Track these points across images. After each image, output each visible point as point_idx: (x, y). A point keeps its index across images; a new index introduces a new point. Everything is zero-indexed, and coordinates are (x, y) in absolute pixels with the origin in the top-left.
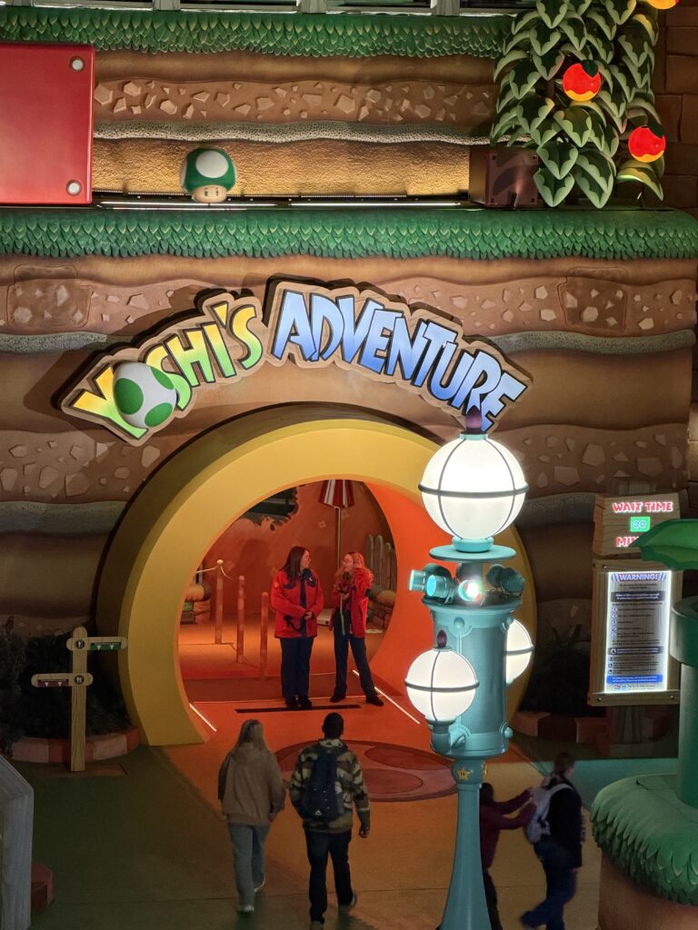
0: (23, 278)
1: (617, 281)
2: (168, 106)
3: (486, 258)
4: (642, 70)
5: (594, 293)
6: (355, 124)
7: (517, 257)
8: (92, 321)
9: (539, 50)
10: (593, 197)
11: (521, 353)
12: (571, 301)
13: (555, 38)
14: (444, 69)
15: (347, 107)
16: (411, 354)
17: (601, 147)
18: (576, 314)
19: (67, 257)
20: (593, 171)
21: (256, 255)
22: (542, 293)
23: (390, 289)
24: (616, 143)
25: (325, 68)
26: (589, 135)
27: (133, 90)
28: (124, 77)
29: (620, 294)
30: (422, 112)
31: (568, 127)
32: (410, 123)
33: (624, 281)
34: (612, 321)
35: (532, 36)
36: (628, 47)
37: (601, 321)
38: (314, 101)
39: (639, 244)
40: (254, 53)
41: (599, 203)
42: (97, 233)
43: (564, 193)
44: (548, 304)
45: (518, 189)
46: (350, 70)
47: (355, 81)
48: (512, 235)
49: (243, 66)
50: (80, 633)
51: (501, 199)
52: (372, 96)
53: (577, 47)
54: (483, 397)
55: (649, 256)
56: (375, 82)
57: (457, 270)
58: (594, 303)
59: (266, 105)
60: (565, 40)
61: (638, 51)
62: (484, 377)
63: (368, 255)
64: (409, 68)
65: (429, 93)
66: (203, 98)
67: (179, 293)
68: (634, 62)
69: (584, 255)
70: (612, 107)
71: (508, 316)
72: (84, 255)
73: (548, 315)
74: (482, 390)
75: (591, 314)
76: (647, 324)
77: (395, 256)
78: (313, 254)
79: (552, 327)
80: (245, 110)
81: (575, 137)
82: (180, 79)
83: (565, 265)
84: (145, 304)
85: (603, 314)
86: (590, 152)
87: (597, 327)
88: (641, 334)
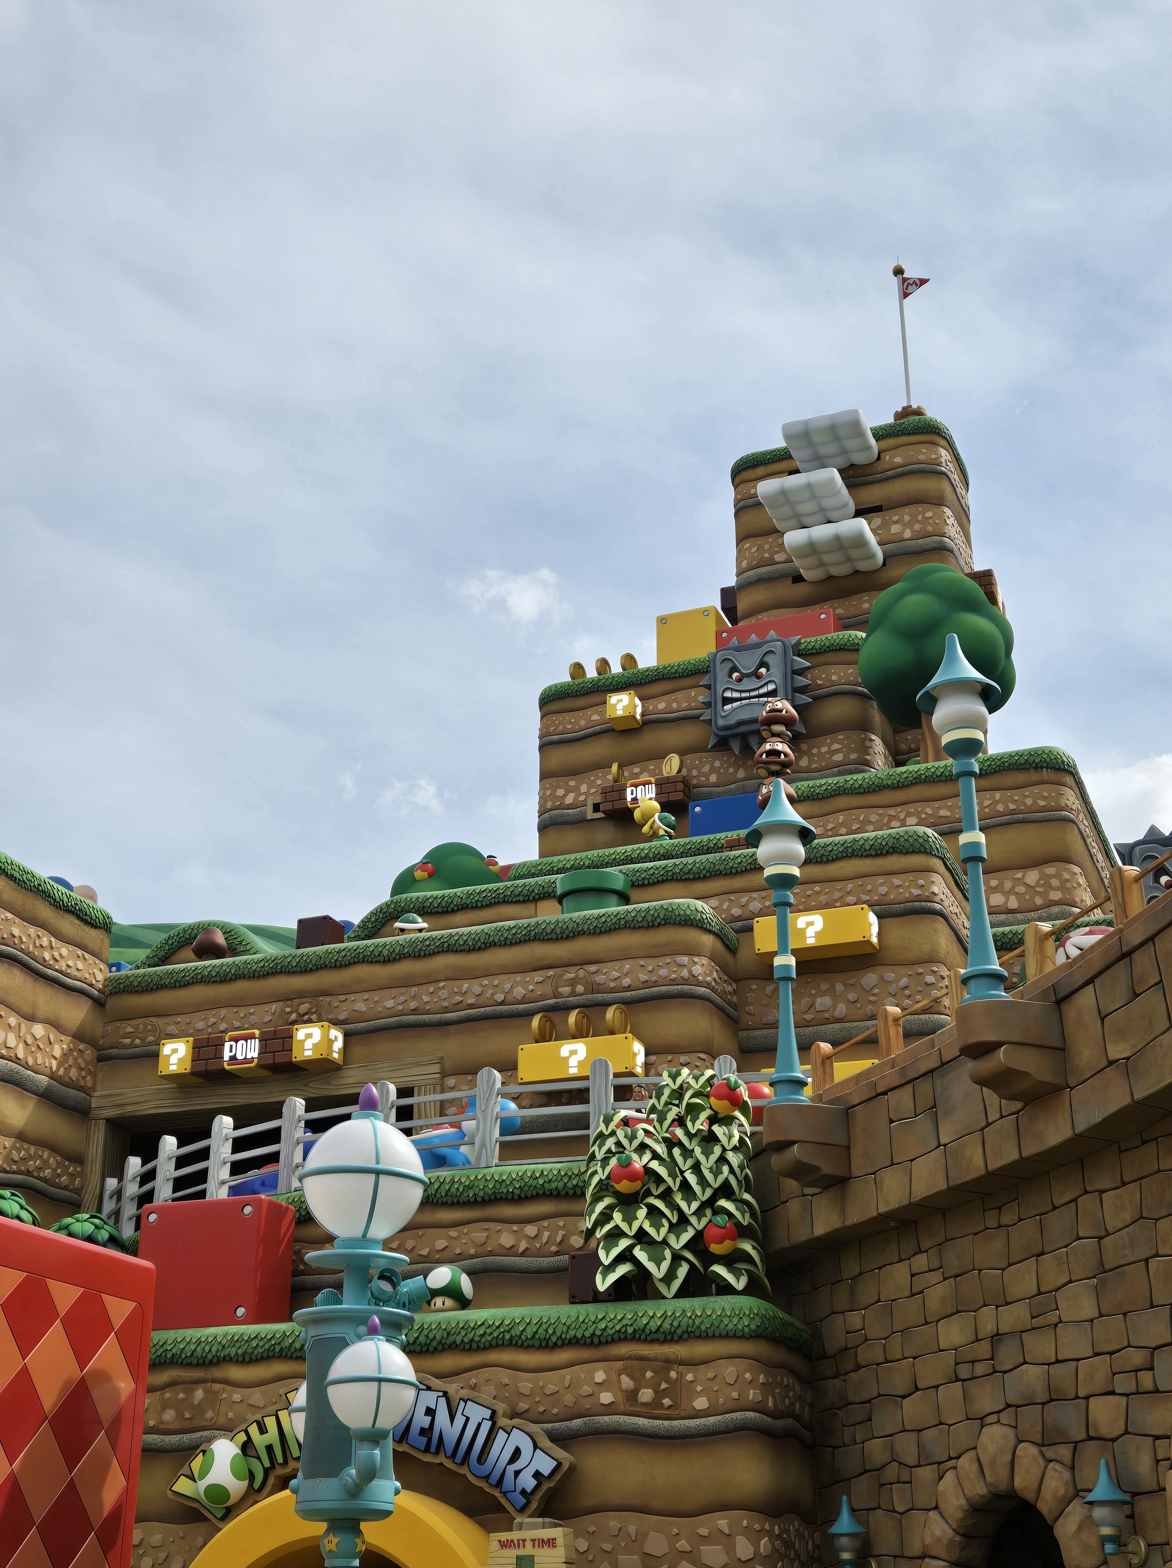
1: (669, 1362)
5: (649, 1374)
10: (660, 1286)
12: (627, 1382)
16: (451, 1433)
18: (632, 1395)
22: (600, 1377)
29: (673, 1374)
31: (620, 1219)
34: (667, 1402)
36: (696, 1152)
37: (656, 1403)
41: (668, 1292)
43: (613, 1278)
44: (606, 1386)
54: (517, 1473)
58: (649, 1384)
62: (517, 1453)
68: (703, 1163)
69: (636, 1338)
73: (606, 1398)
74: (517, 1466)
75: (646, 1395)
76: (701, 1403)
79: (611, 1410)
81: (624, 1226)
83: (624, 1349)
85: (659, 1395)
86: (641, 1236)
87: (651, 1410)
88: (697, 1415)
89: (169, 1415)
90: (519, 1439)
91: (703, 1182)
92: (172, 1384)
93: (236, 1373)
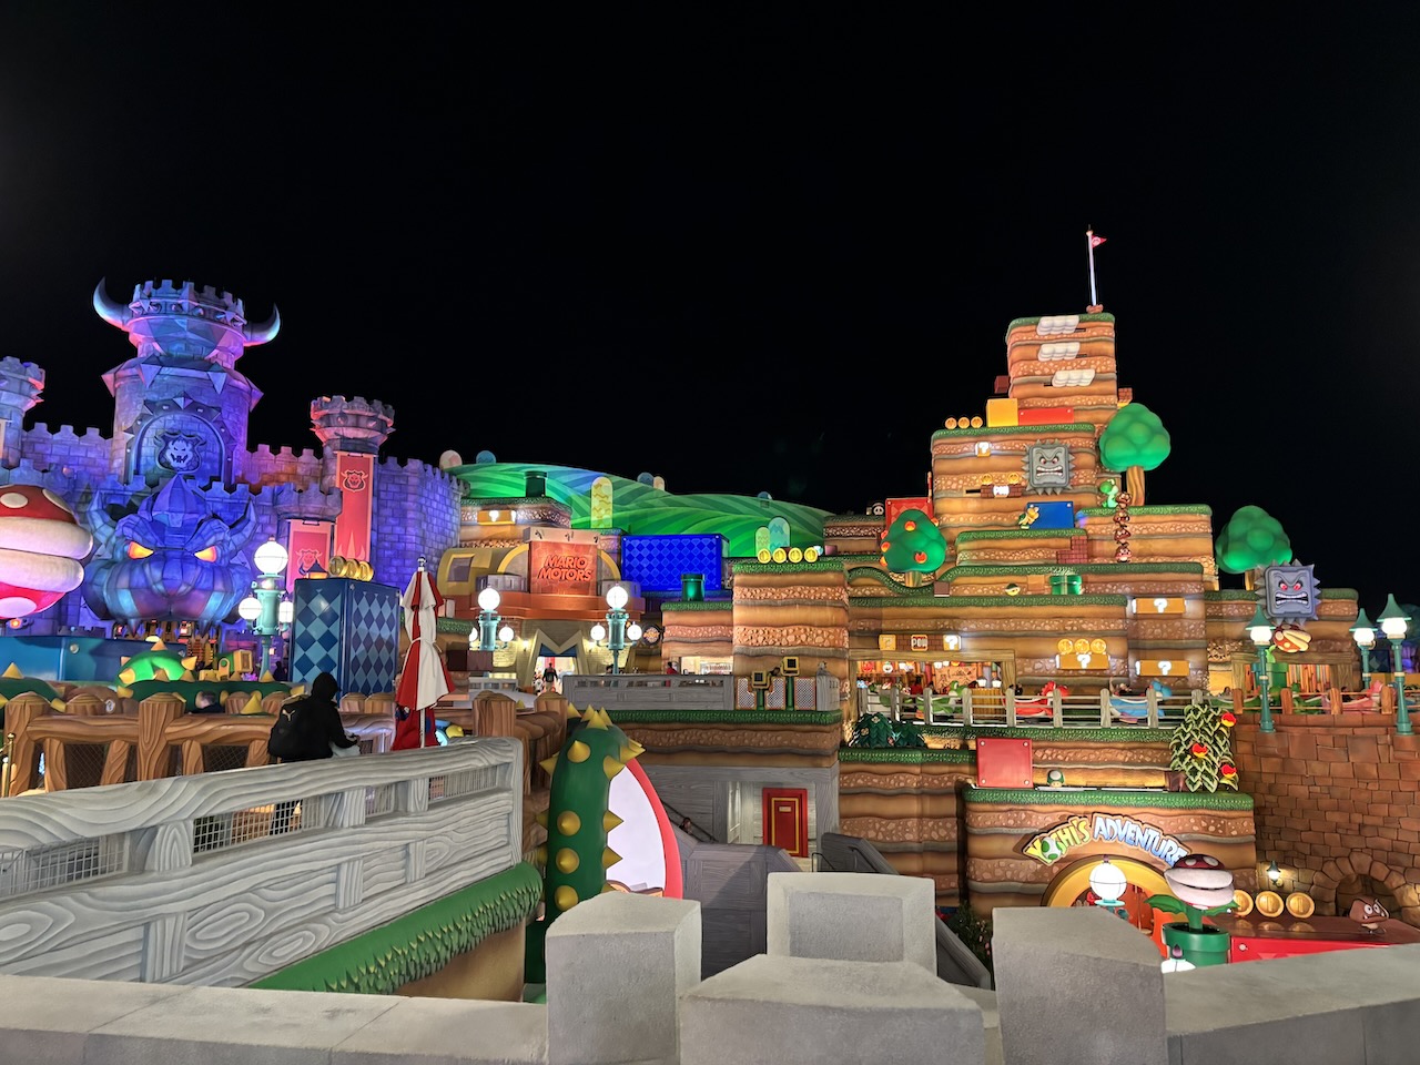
1: (1221, 818)
2: (1060, 757)
3: (1171, 808)
4: (1224, 746)
5: (1213, 821)
6: (1124, 763)
7: (1181, 808)
8: (1034, 825)
9: (1184, 740)
10: (1209, 788)
11: (1187, 841)
12: (1204, 824)
13: (1188, 735)
14: (1154, 745)
15: (1121, 758)
16: (1143, 839)
17: (1210, 771)
18: (1207, 828)
19: (1024, 804)
20: (1207, 779)
21: (1087, 805)
22: (1192, 821)
23: (1136, 817)
24: (1217, 770)
25: (1111, 745)
26: (1205, 767)
27: (1048, 752)
28: (1045, 748)
30: (1148, 759)
31: (1196, 765)
32: (1143, 763)
33: (1224, 817)
34: (1221, 831)
35: (1180, 734)
36: (1218, 738)
37: (1216, 831)
38: (1109, 756)
39: (1228, 805)
40: (1088, 741)
41: (1212, 791)
42: (1033, 797)
43: (1196, 787)
44: (1195, 824)
45: (1181, 785)
46: (1121, 745)
47: (1123, 749)
48: (1180, 800)
49: (1084, 745)
51: (1175, 788)
52: (1130, 754)
53: (1197, 738)
54: (1171, 856)
55: (1232, 809)
56: (1130, 749)
57: (1160, 811)
58: (1213, 825)
59: (1092, 757)
60: (1192, 736)
61: (1222, 740)
62: (1171, 849)
63: (1126, 805)
64: (1142, 745)
65: (1150, 753)
66: (1071, 755)
67: (1062, 817)
68: (1221, 744)
69: (1207, 808)
70: (1214, 758)
71: (1180, 828)
72: (1029, 804)
73: (1196, 828)
74: (1171, 853)
75: (1212, 829)
76: (1234, 833)
77: (1136, 806)
78: (1106, 805)
79: (1197, 832)
80: (1086, 758)
81: (1198, 768)
82: (1064, 749)
84: (1050, 820)
85: (1217, 829)
86: (1205, 773)
88: (1232, 836)
89: (1011, 822)
90: (1172, 843)
91: (1220, 750)
92: (1010, 810)
93: (1037, 808)
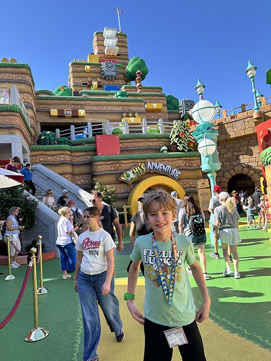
0: (112, 164)
2: (129, 146)
5: (188, 162)
8: (122, 168)
10: (185, 150)
12: (185, 163)
16: (165, 170)
21: (143, 159)
24: (187, 144)
27: (124, 144)
37: (189, 165)
43: (182, 149)
44: (182, 163)
50: (125, 206)
54: (176, 175)
57: (169, 159)
59: (142, 145)
60: (179, 130)
65: (162, 143)
69: (186, 156)
70: (186, 139)
71: (177, 165)
72: (120, 160)
76: (195, 165)
77: (161, 158)
79: (183, 166)
80: (139, 146)
81: (182, 142)
83: (184, 158)
86: (184, 144)
87: (188, 166)
